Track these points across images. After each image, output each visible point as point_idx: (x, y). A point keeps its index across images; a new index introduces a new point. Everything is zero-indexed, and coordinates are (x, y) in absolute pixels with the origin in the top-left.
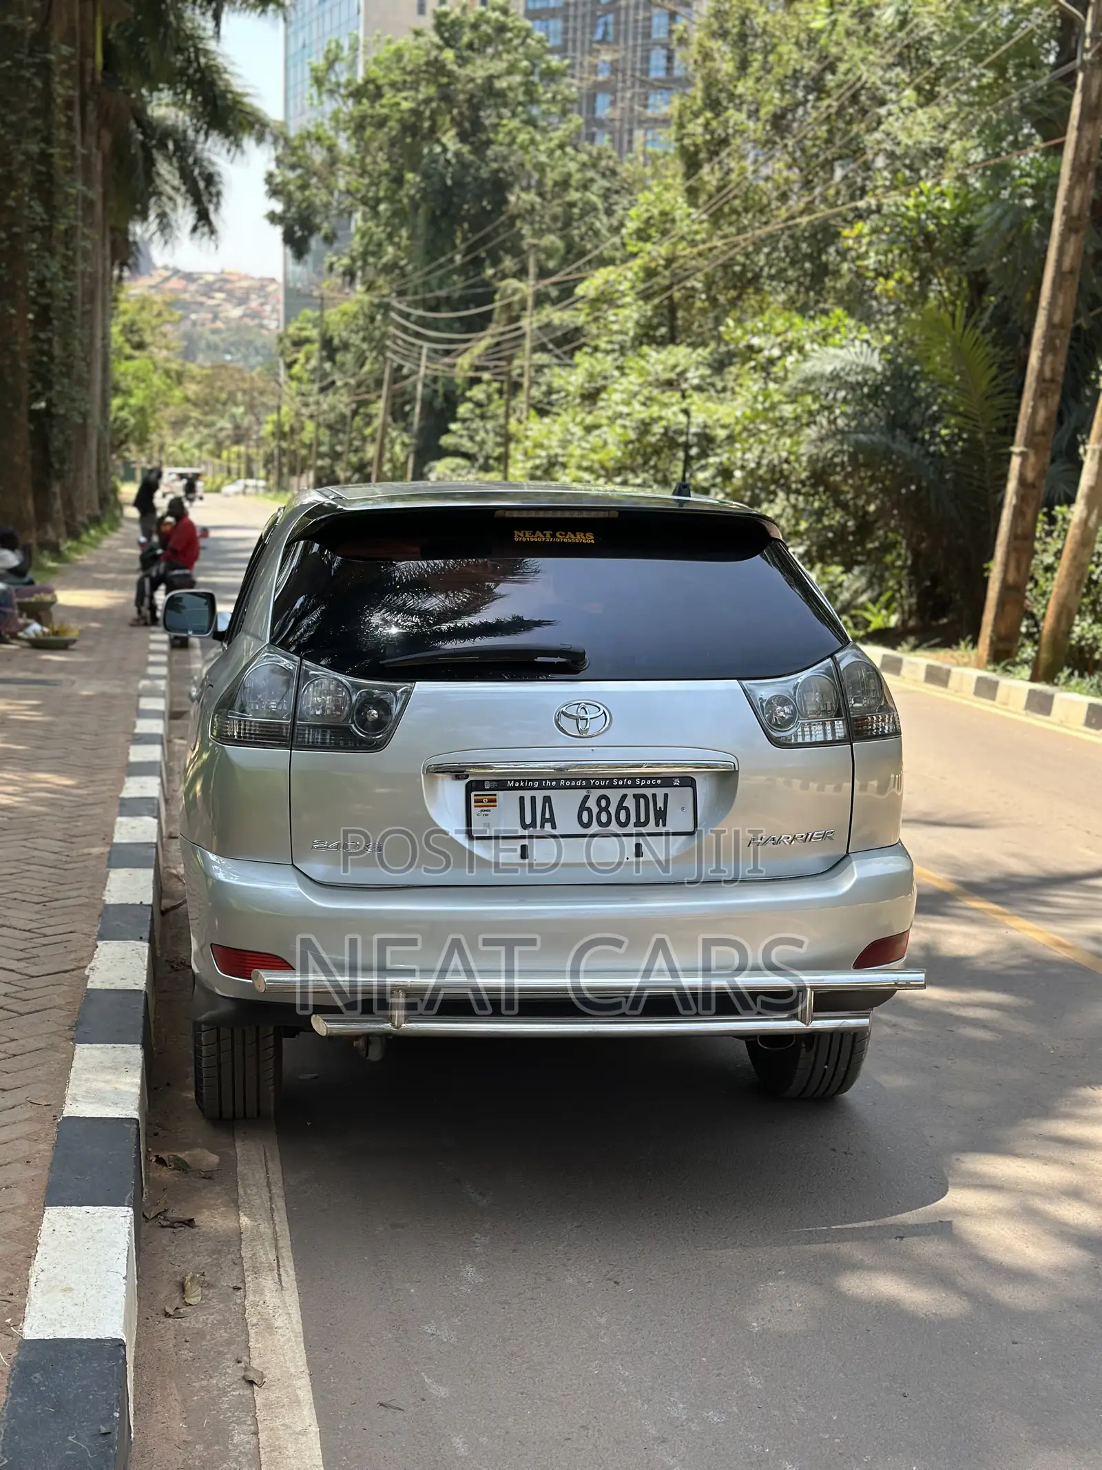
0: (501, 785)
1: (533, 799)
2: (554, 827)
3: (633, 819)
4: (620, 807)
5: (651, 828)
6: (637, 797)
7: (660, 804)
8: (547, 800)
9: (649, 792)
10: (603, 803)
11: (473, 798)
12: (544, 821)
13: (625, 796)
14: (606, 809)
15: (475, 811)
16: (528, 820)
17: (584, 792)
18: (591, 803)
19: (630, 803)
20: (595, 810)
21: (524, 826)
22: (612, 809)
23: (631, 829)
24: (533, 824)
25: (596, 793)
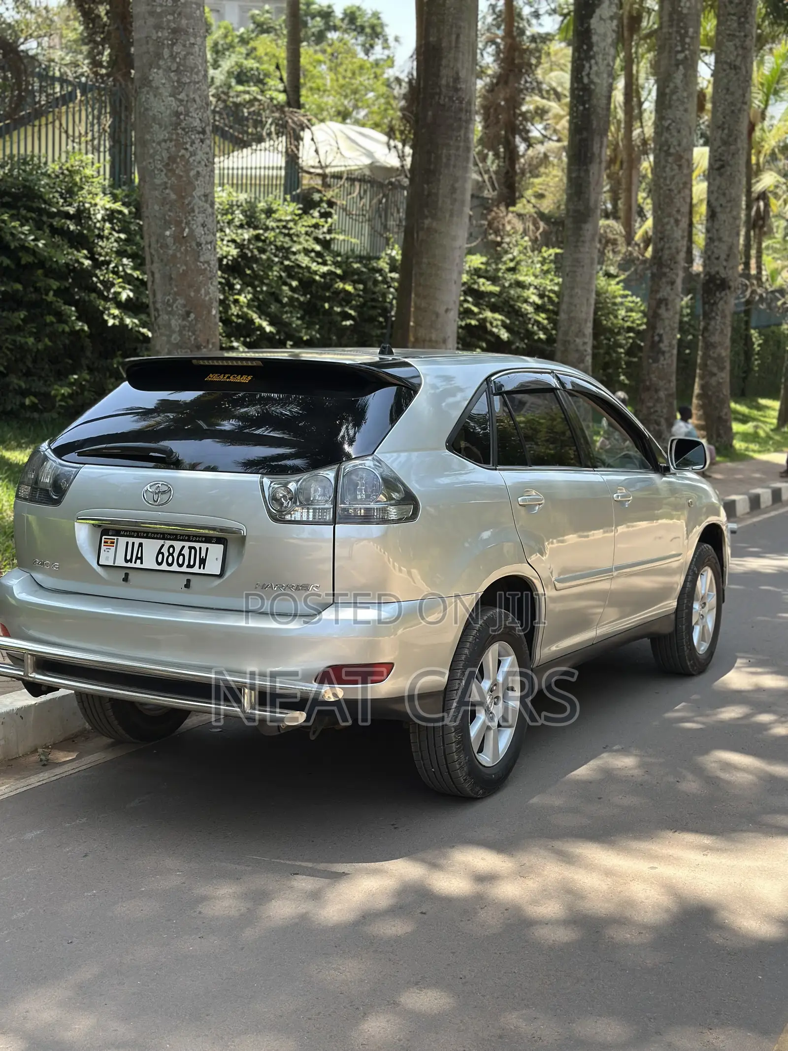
0: (118, 533)
1: (133, 543)
2: (142, 563)
3: (186, 563)
4: (180, 554)
5: (196, 570)
6: (190, 548)
7: (203, 555)
8: (141, 545)
9: (197, 545)
10: (171, 550)
11: (103, 540)
12: (137, 558)
13: (183, 547)
14: (172, 554)
15: (103, 548)
16: (129, 558)
17: (161, 542)
18: (165, 550)
19: (186, 552)
20: (166, 554)
21: (126, 561)
22: (176, 555)
23: (184, 569)
24: (131, 561)
25: (168, 543)
